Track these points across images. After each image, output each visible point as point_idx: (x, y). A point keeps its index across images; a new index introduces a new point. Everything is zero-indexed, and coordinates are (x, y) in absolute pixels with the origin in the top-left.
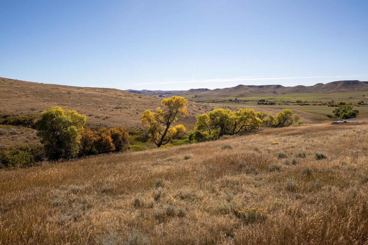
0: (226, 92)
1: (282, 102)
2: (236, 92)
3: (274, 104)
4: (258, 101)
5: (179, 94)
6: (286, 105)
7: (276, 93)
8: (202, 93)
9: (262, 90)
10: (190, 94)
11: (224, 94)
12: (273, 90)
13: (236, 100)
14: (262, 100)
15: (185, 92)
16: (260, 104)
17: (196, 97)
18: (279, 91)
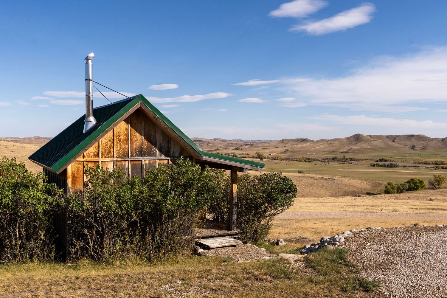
0: (334, 145)
1: (413, 163)
2: (350, 145)
3: (396, 166)
4: (377, 161)
5: (265, 146)
6: (414, 168)
7: (413, 147)
8: (299, 146)
9: (391, 143)
10: (282, 147)
11: (330, 149)
12: (410, 144)
13: (344, 158)
14: (383, 159)
15: (274, 144)
16: (374, 165)
17: (286, 151)
18: (419, 145)
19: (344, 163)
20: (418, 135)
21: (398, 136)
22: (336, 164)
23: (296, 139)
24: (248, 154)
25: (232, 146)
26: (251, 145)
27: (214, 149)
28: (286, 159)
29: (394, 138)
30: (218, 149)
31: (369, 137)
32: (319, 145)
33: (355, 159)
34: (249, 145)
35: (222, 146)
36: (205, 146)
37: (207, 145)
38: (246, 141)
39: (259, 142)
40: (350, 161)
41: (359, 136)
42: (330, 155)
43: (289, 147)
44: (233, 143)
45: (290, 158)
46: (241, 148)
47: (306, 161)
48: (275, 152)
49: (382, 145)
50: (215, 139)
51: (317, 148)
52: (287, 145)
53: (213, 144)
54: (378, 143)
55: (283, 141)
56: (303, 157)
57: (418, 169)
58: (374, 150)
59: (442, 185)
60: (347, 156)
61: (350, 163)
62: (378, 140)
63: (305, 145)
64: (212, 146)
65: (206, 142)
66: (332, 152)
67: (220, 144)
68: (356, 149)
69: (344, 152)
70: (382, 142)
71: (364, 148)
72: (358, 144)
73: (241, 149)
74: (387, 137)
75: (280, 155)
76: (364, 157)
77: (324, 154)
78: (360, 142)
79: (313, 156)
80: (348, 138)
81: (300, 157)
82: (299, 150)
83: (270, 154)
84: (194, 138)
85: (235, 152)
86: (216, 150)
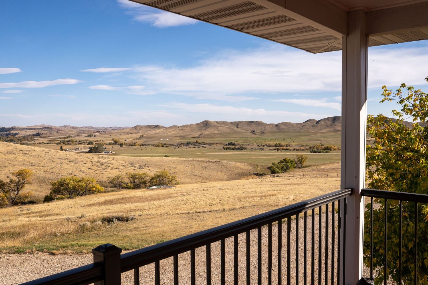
0: (186, 131)
1: (257, 146)
2: (200, 131)
3: (245, 149)
4: (226, 145)
5: (118, 133)
6: (260, 150)
7: (253, 132)
8: (152, 132)
9: (235, 129)
10: (135, 133)
11: (182, 134)
12: (251, 129)
13: (197, 142)
14: (231, 143)
15: (127, 131)
16: (226, 149)
17: (141, 138)
18: (258, 129)
19: (199, 147)
20: (256, 121)
21: (240, 122)
22: (191, 148)
23: (149, 125)
24: (103, 141)
25: (84, 133)
26: (103, 132)
27: (66, 136)
28: (144, 145)
29: (237, 124)
30: (69, 137)
31: (216, 123)
32: (171, 131)
33: (207, 143)
34: (101, 131)
35: (74, 133)
36: (55, 133)
37: (58, 132)
38: (97, 128)
39: (110, 128)
40: (203, 145)
41: (207, 122)
42: (183, 140)
43: (142, 133)
44: (83, 130)
45: (147, 143)
46: (94, 134)
47: (163, 146)
48: (130, 138)
49: (228, 130)
50: (64, 126)
51: (170, 133)
52: (140, 132)
53: (64, 131)
54: (224, 128)
55: (136, 127)
56: (159, 143)
57: (264, 151)
58: (221, 135)
59: (304, 164)
60: (200, 141)
61: (204, 147)
62: (224, 126)
63: (157, 131)
64: (62, 133)
65: (56, 129)
66: (184, 137)
67: (71, 131)
68: (206, 134)
69: (196, 138)
70: (228, 127)
71: (213, 133)
72: (207, 130)
73: (95, 136)
74: (232, 123)
75: (136, 141)
76: (214, 141)
77: (178, 139)
78: (208, 128)
79: (168, 141)
80: (197, 124)
81: (156, 142)
82: (153, 135)
83: (126, 141)
84: (42, 125)
85: (89, 139)
86: (67, 137)
